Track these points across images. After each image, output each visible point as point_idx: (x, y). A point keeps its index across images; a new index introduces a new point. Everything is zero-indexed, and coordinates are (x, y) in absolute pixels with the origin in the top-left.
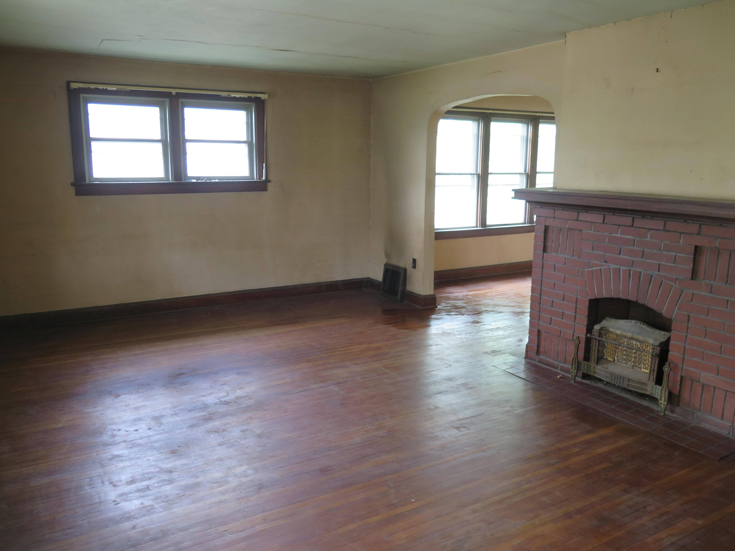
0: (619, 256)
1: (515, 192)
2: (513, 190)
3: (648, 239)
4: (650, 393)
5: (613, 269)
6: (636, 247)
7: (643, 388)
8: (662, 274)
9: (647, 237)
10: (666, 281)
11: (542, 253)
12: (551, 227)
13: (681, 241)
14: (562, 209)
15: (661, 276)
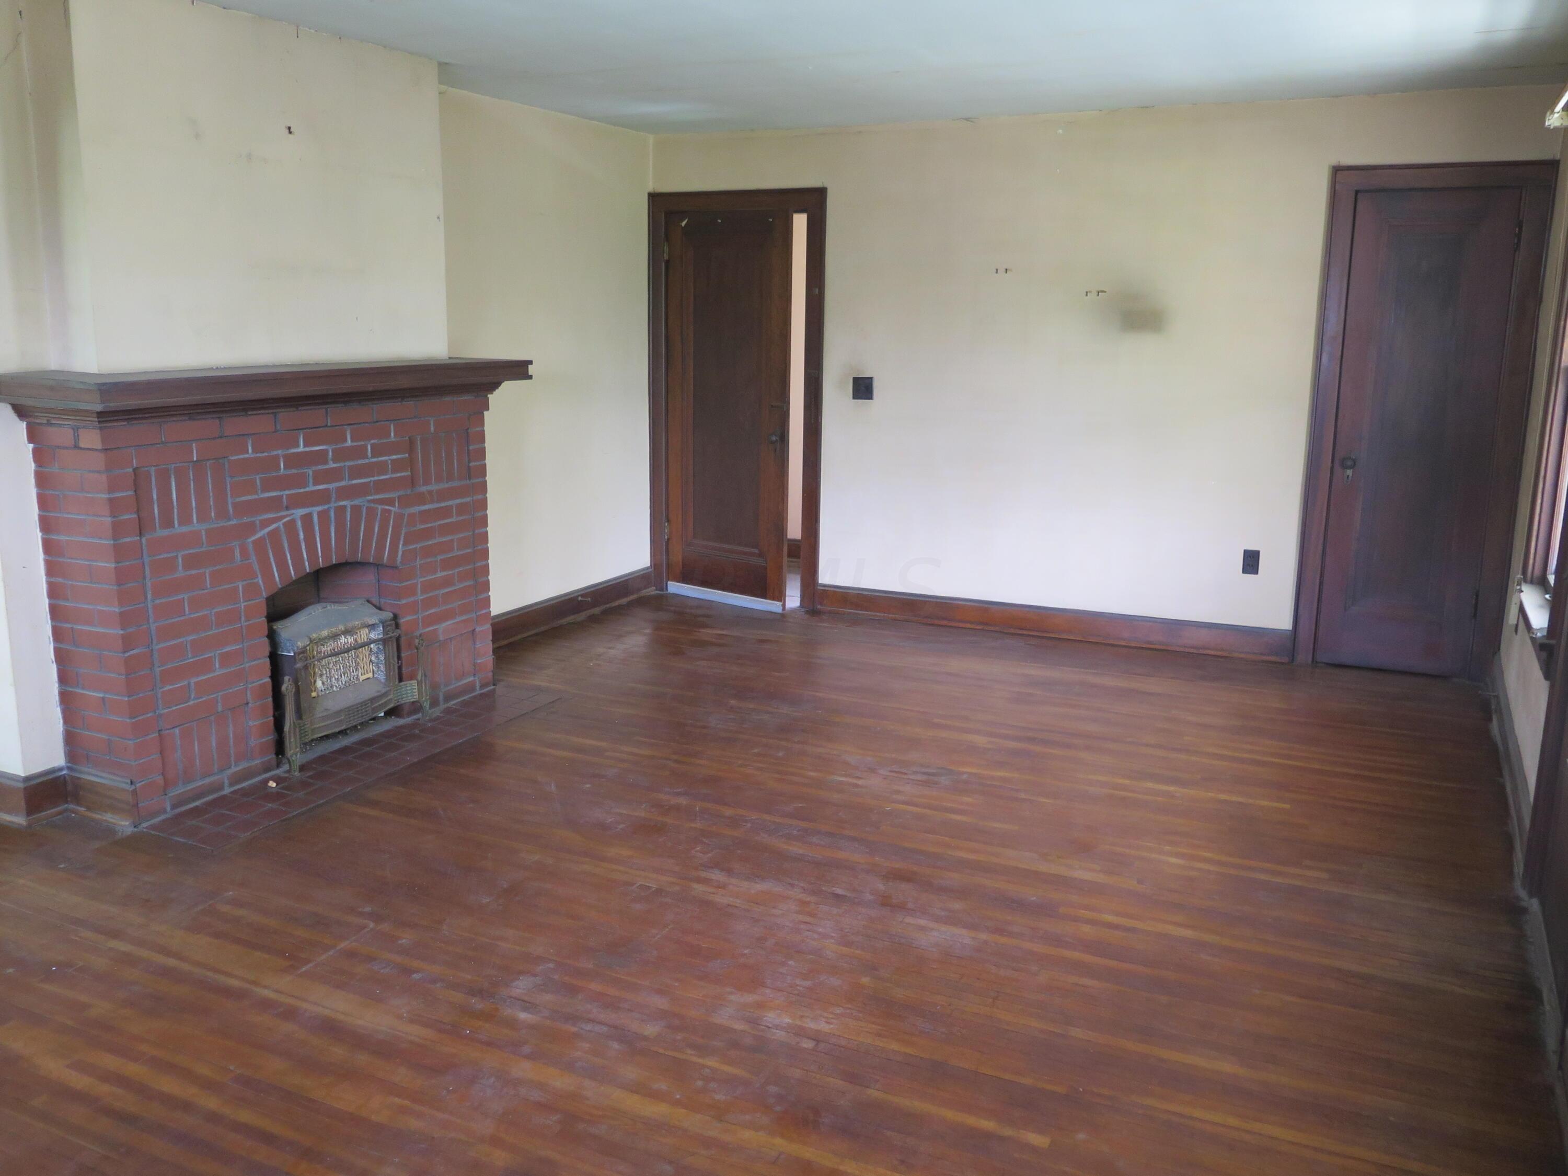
0: (307, 489)
4: (396, 702)
5: (301, 517)
6: (333, 463)
8: (376, 497)
9: (346, 440)
10: (382, 507)
11: (138, 537)
12: (143, 469)
13: (392, 434)
14: (187, 418)
15: (373, 501)
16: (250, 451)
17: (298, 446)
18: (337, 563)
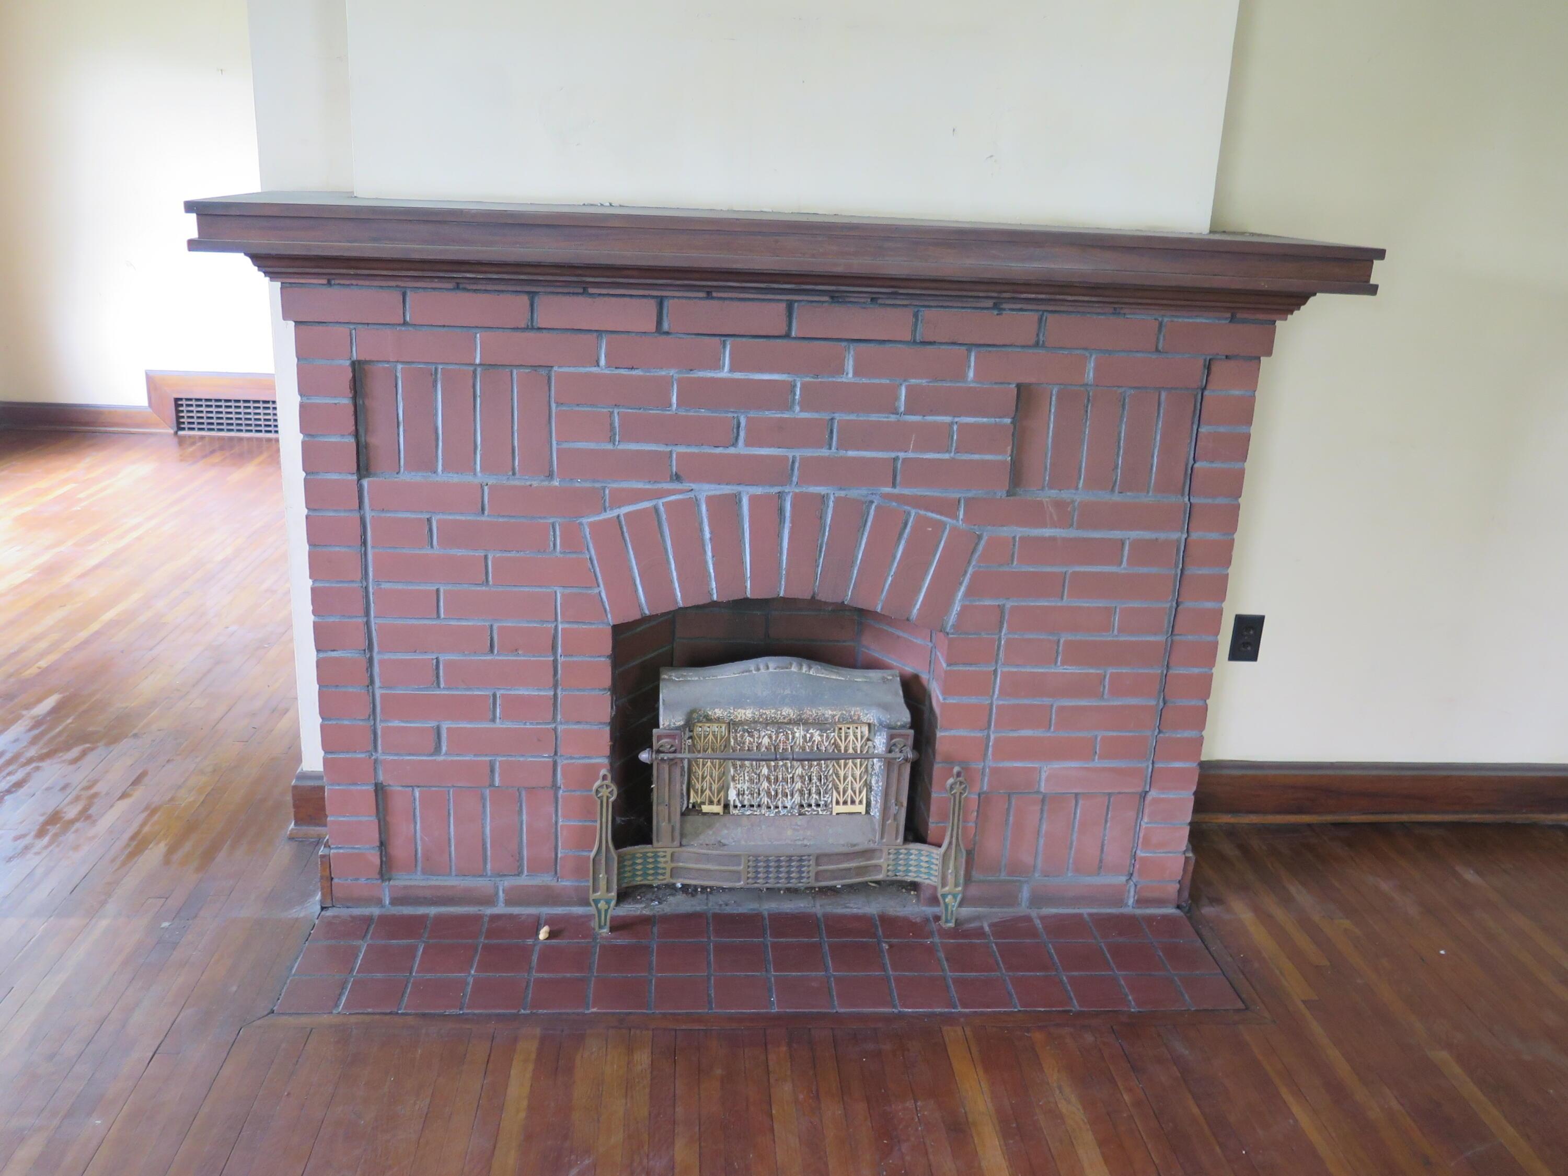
0: (732, 450)
1: (198, 215)
2: (190, 207)
3: (849, 376)
4: (890, 873)
5: (709, 499)
6: (801, 411)
7: (866, 867)
8: (907, 491)
9: (841, 370)
10: (922, 512)
11: (355, 477)
12: (380, 365)
13: (971, 374)
14: (451, 286)
15: (901, 499)
16: (603, 362)
17: (718, 366)
18: (791, 595)
